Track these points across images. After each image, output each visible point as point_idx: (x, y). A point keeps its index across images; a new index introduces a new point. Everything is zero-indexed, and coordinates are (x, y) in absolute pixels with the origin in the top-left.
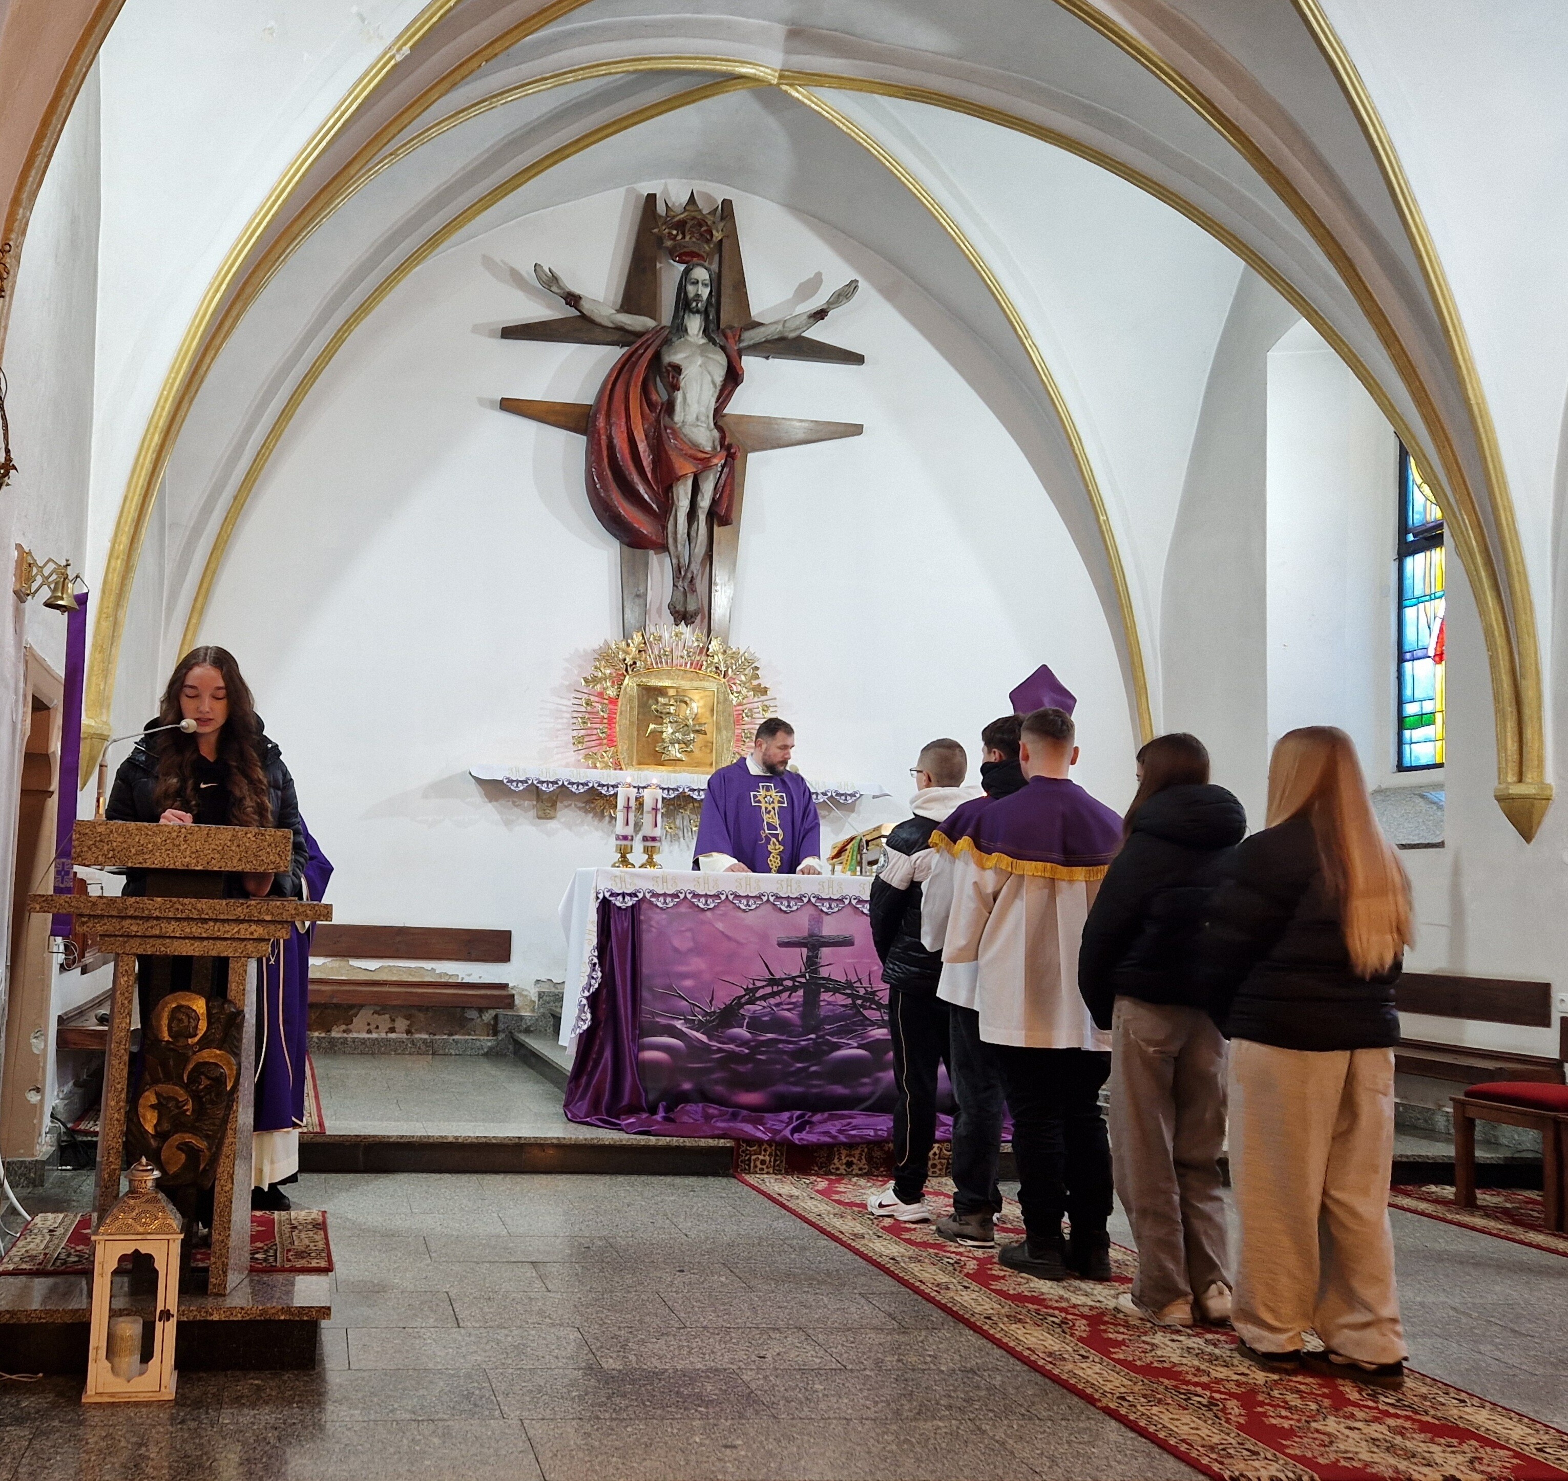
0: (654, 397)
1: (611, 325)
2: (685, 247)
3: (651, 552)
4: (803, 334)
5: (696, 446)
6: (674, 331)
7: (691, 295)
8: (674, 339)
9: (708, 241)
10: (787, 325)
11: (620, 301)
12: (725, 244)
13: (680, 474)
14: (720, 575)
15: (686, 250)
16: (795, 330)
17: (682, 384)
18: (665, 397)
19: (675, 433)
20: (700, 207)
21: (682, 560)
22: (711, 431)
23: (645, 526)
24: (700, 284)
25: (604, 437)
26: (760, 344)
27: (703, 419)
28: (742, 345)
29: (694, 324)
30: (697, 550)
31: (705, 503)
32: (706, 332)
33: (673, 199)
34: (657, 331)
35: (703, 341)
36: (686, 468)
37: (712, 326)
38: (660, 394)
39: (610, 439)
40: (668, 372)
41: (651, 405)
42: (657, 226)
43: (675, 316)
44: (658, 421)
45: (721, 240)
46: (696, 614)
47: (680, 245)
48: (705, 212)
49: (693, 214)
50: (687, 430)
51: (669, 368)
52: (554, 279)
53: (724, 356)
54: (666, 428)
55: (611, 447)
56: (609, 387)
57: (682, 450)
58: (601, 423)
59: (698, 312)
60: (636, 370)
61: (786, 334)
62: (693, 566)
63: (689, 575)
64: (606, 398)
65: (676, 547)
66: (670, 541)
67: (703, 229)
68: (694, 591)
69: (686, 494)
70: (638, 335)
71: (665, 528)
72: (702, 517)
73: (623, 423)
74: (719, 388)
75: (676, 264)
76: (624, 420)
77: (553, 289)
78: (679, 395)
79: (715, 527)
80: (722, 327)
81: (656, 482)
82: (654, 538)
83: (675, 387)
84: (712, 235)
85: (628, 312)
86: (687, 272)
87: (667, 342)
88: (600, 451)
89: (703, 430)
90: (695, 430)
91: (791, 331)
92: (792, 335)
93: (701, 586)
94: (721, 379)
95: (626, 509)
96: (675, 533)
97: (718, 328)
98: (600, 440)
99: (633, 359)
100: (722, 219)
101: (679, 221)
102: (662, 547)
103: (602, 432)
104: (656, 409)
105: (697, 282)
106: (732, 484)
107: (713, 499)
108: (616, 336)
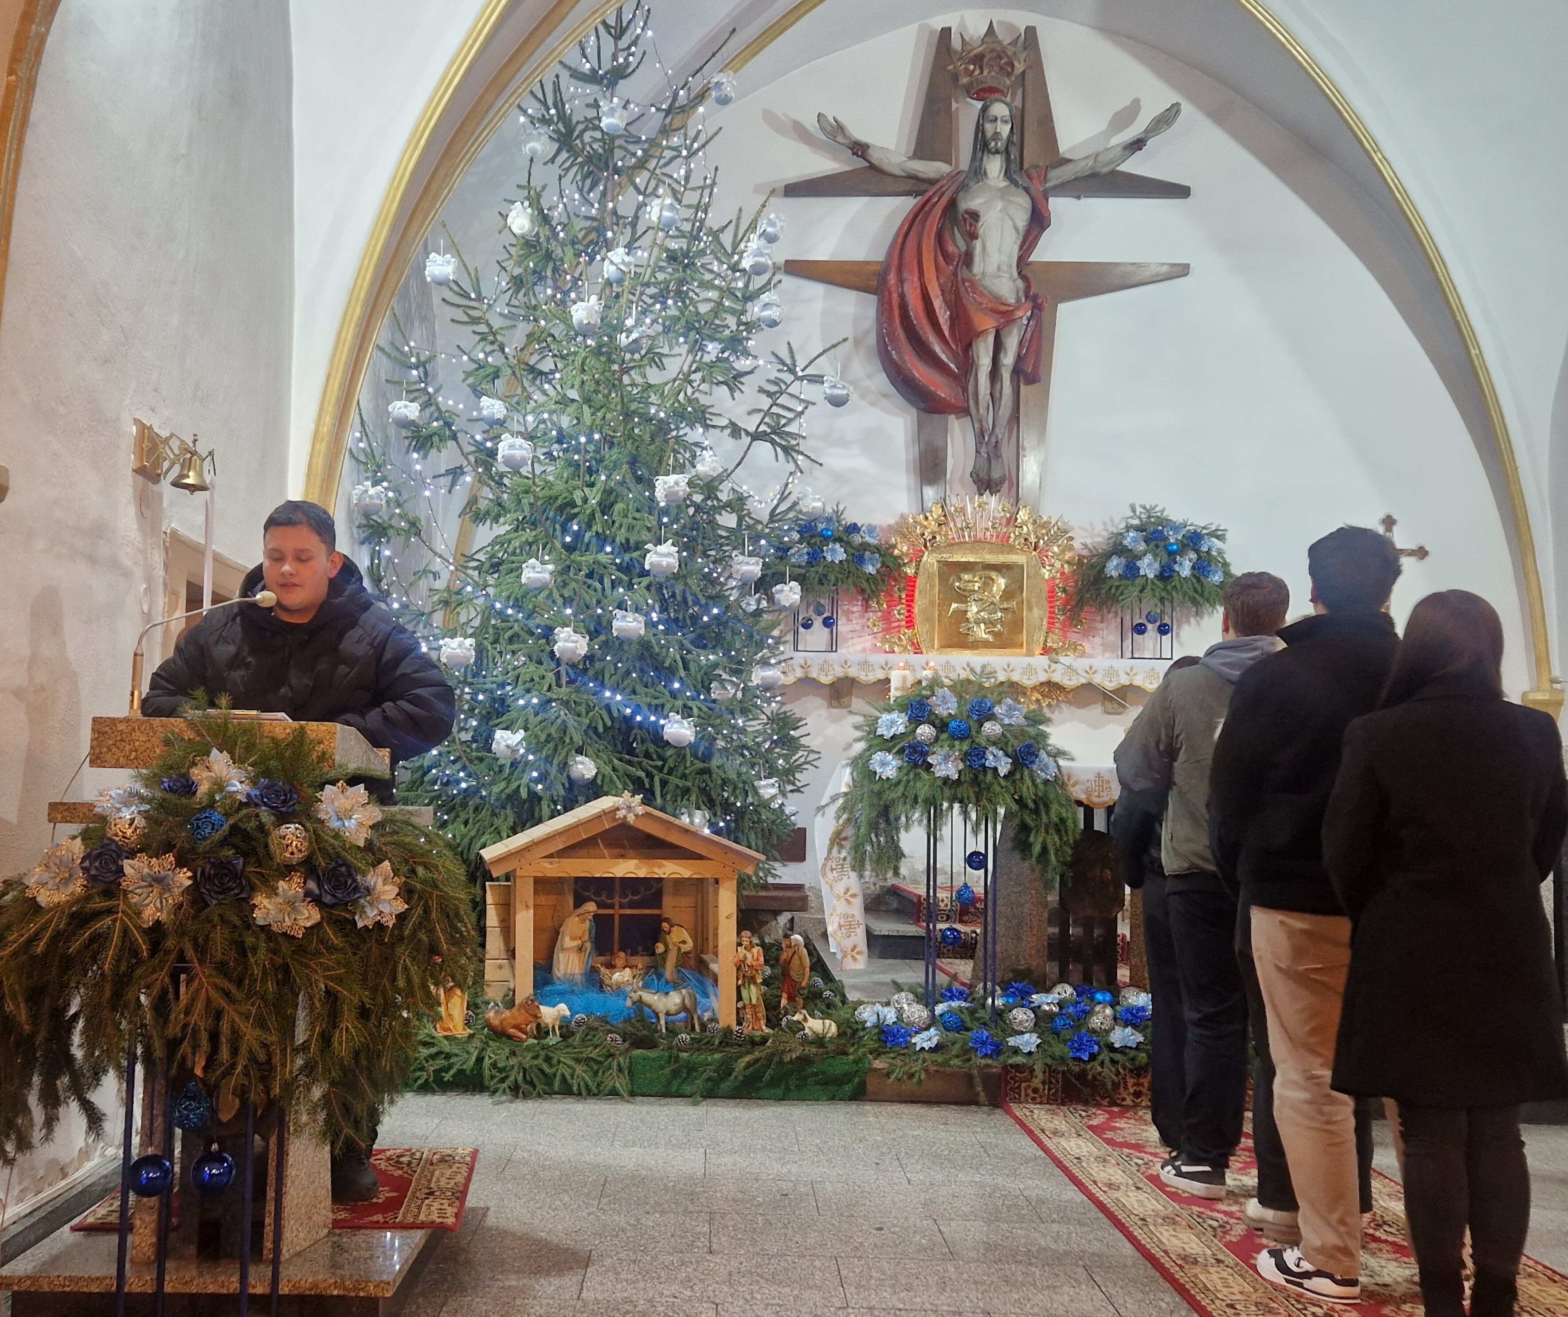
0: (951, 249)
1: (903, 174)
2: (982, 82)
3: (952, 418)
4: (1118, 168)
5: (998, 299)
6: (971, 175)
7: (989, 134)
8: (971, 184)
9: (1009, 75)
10: (1099, 159)
11: (913, 147)
12: (1030, 75)
13: (980, 330)
14: (1028, 439)
15: (983, 85)
16: (1108, 164)
17: (981, 232)
18: (963, 248)
19: (974, 286)
20: (1000, 37)
21: (984, 424)
22: (1015, 281)
23: (942, 389)
24: (999, 122)
25: (895, 295)
26: (1068, 182)
27: (1005, 268)
28: (1048, 185)
29: (994, 166)
30: (1001, 412)
31: (1008, 360)
32: (1008, 174)
33: (971, 32)
34: (953, 177)
35: (1004, 184)
36: (986, 323)
37: (1013, 166)
38: (957, 244)
39: (902, 296)
40: (965, 220)
41: (947, 257)
42: (953, 63)
43: (973, 159)
44: (955, 274)
45: (1023, 73)
46: (1001, 481)
47: (977, 80)
48: (1005, 43)
49: (991, 46)
50: (987, 282)
51: (966, 216)
52: (840, 128)
53: (1028, 199)
54: (963, 281)
55: (903, 307)
56: (900, 240)
57: (981, 304)
58: (892, 278)
59: (997, 152)
60: (929, 220)
61: (1097, 170)
62: (997, 430)
63: (993, 440)
64: (897, 252)
65: (978, 410)
66: (972, 403)
67: (1003, 61)
68: (998, 456)
69: (988, 351)
70: (932, 182)
71: (965, 390)
72: (1006, 375)
73: (916, 279)
74: (1022, 233)
75: (974, 102)
76: (917, 275)
77: (838, 139)
78: (978, 244)
79: (1022, 386)
80: (1026, 166)
81: (955, 342)
82: (953, 401)
83: (973, 236)
84: (1013, 66)
85: (921, 158)
86: (984, 109)
87: (963, 187)
88: (891, 309)
89: (1004, 280)
90: (996, 281)
91: (1103, 166)
92: (1105, 170)
93: (1007, 452)
94: (1024, 223)
95: (921, 372)
96: (976, 394)
97: (1021, 168)
98: (890, 300)
99: (927, 209)
100: (1025, 49)
101: (976, 56)
102: (963, 411)
103: (893, 289)
104: (953, 260)
105: (996, 119)
106: (1040, 338)
107: (1019, 356)
108: (908, 185)
